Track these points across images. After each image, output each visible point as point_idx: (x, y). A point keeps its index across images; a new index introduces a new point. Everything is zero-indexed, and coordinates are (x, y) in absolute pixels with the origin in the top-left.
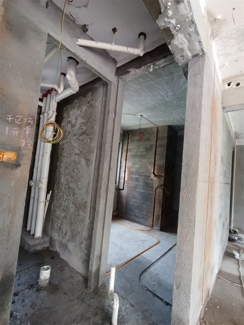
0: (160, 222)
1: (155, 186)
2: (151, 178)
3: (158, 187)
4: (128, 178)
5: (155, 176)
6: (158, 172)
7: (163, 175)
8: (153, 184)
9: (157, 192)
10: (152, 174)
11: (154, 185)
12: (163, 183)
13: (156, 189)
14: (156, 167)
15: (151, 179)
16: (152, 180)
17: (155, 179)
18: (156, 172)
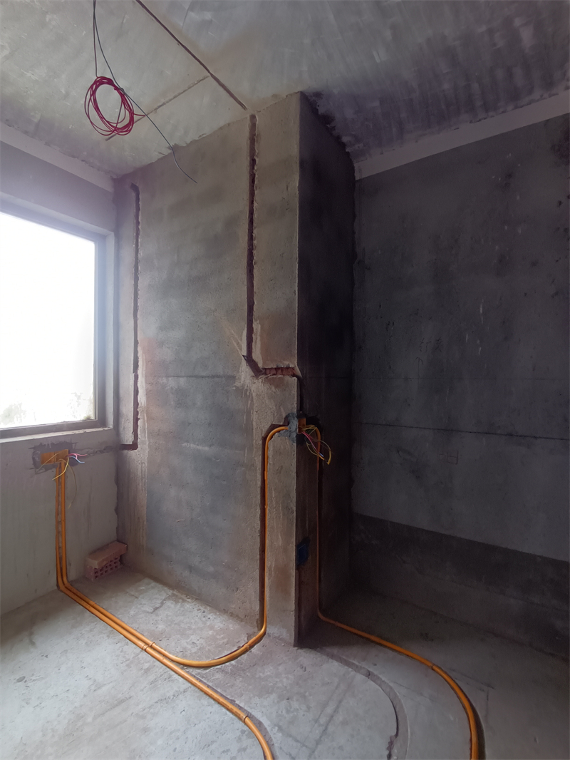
0: (292, 605)
1: (261, 423)
2: (238, 384)
3: (273, 427)
4: (148, 393)
5: (257, 371)
6: (266, 352)
7: (293, 363)
8: (249, 413)
9: (270, 453)
10: (244, 362)
11: (254, 417)
12: (293, 406)
13: (264, 439)
14: (256, 326)
15: (237, 388)
16: (243, 393)
17: (258, 387)
18: (257, 356)
